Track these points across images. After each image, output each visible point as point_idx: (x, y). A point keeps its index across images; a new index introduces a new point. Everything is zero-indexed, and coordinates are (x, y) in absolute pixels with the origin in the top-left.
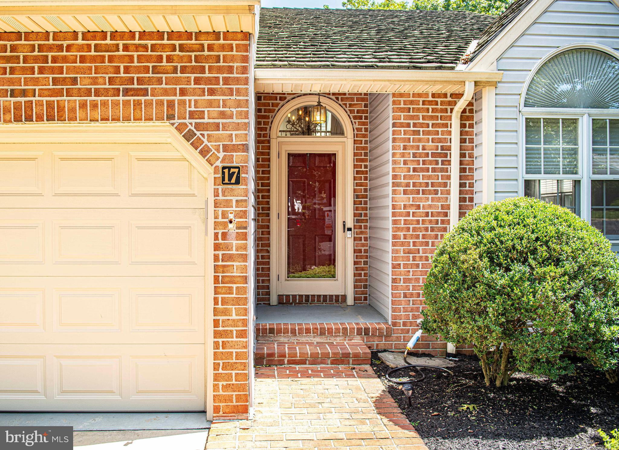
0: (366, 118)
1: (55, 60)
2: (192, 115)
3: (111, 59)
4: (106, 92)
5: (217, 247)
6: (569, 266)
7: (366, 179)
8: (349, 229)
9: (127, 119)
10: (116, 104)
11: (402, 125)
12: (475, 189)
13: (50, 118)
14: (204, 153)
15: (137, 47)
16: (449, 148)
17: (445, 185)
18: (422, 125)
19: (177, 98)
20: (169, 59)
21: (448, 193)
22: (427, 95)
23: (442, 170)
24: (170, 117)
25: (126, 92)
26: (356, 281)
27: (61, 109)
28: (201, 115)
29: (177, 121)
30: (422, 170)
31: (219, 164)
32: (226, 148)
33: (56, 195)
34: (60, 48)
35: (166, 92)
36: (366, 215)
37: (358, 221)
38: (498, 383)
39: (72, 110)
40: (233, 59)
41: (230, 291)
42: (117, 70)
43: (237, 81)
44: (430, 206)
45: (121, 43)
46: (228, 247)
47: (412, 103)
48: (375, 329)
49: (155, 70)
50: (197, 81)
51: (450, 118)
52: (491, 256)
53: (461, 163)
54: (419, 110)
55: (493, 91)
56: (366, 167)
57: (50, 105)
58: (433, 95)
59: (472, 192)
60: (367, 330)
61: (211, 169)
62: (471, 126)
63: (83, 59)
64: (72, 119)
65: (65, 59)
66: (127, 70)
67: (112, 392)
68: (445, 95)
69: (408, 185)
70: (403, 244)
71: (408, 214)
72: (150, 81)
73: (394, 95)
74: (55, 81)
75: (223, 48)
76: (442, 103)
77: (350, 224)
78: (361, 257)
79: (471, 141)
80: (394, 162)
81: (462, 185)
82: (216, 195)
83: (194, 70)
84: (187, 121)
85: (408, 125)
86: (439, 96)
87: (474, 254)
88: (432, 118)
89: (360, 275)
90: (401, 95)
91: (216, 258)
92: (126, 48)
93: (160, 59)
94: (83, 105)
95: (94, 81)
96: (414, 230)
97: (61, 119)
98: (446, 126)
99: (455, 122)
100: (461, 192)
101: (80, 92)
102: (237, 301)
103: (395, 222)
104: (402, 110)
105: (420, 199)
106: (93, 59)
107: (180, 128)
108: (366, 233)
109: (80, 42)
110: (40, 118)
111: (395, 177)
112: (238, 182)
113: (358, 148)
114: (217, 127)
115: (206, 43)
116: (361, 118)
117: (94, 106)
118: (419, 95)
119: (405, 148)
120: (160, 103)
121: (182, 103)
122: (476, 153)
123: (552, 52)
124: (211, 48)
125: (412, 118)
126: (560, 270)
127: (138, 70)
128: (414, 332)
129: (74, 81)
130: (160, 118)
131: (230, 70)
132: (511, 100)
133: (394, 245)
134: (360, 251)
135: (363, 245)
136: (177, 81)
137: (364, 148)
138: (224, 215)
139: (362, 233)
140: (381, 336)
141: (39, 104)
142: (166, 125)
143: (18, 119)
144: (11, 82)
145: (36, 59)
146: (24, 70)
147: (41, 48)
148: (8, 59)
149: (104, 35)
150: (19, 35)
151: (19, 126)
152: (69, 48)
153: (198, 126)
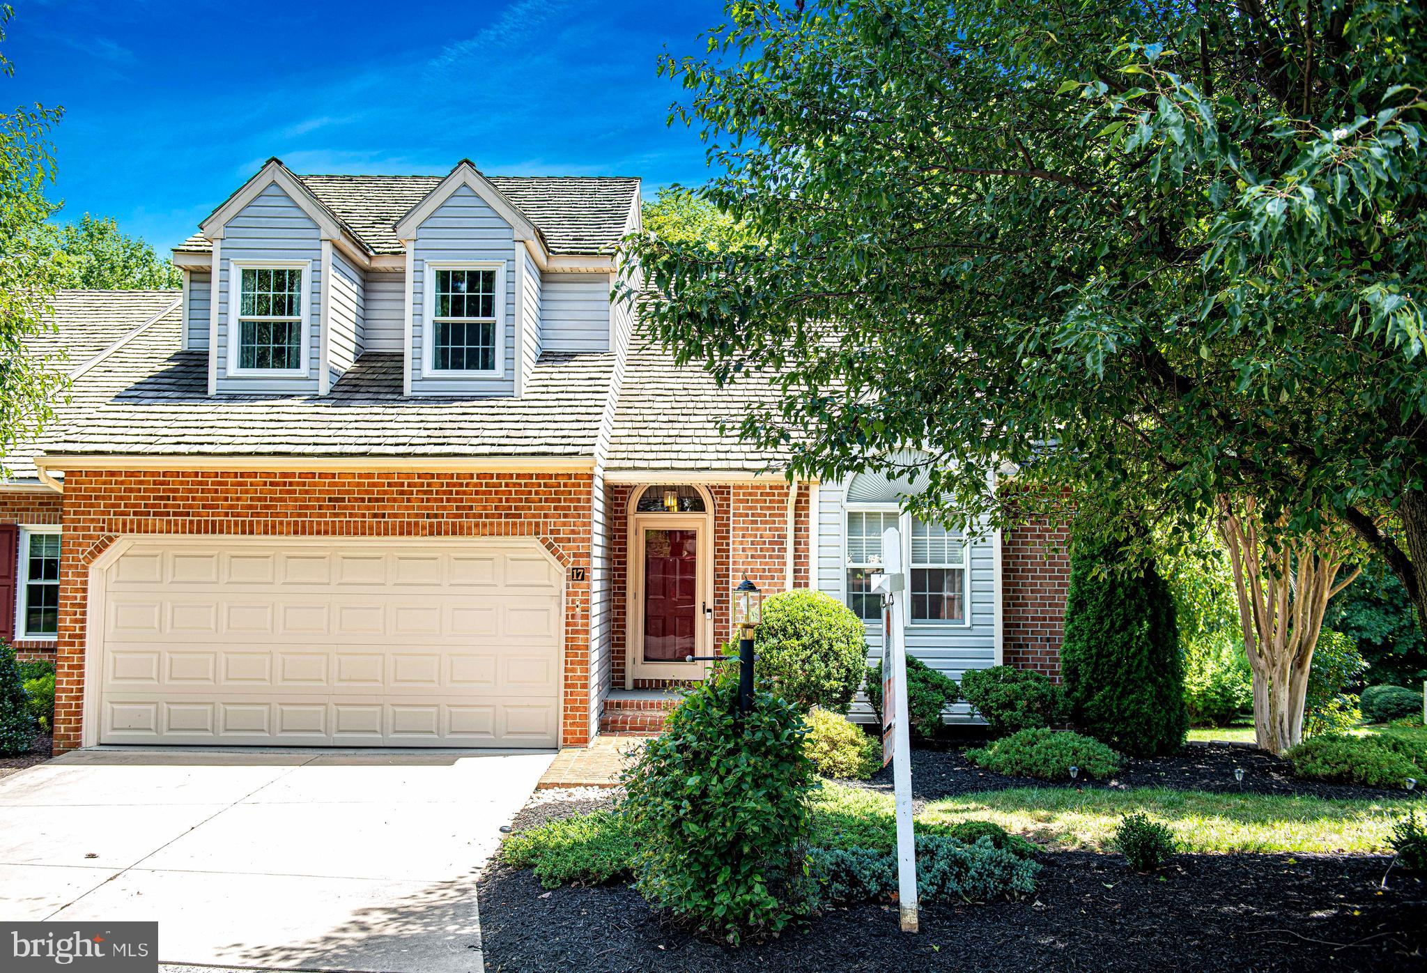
1: (457, 493)
2: (552, 532)
3: (497, 493)
4: (493, 516)
5: (568, 624)
7: (727, 556)
8: (709, 611)
9: (507, 534)
10: (499, 524)
11: (740, 515)
13: (454, 533)
14: (560, 558)
15: (515, 485)
16: (785, 537)
17: (781, 571)
18: (759, 515)
19: (541, 520)
20: (537, 493)
22: (764, 487)
23: (778, 557)
24: (537, 533)
25: (507, 516)
27: (461, 527)
28: (558, 532)
29: (541, 536)
30: (760, 557)
31: (570, 566)
32: (575, 555)
33: (451, 585)
34: (461, 485)
35: (534, 516)
36: (727, 595)
37: (719, 602)
39: (469, 528)
40: (581, 492)
42: (501, 500)
43: (583, 508)
45: (503, 482)
46: (575, 624)
47: (750, 494)
49: (527, 500)
50: (556, 508)
51: (786, 508)
53: (796, 551)
54: (757, 501)
55: (817, 488)
56: (727, 544)
57: (454, 524)
58: (771, 488)
59: (807, 578)
61: (564, 569)
62: (804, 516)
63: (477, 493)
64: (469, 534)
65: (465, 493)
66: (507, 500)
67: (488, 733)
68: (782, 487)
72: (523, 508)
73: (734, 488)
74: (458, 508)
75: (573, 485)
76: (779, 494)
77: (710, 605)
78: (722, 640)
79: (806, 530)
81: (796, 571)
82: (567, 587)
83: (553, 500)
84: (548, 536)
85: (747, 515)
86: (776, 487)
88: (769, 508)
90: (740, 487)
91: (567, 632)
92: (507, 485)
93: (530, 493)
94: (477, 525)
95: (485, 508)
97: (461, 534)
98: (783, 515)
99: (790, 513)
101: (475, 516)
104: (740, 501)
106: (484, 493)
107: (543, 541)
108: (726, 614)
109: (475, 480)
110: (447, 533)
112: (583, 579)
113: (719, 525)
114: (569, 540)
115: (562, 482)
117: (485, 525)
118: (758, 488)
119: (744, 536)
120: (530, 524)
121: (545, 524)
122: (809, 541)
124: (565, 485)
125: (751, 508)
127: (515, 500)
129: (471, 508)
130: (529, 534)
131: (579, 500)
132: (834, 496)
134: (721, 634)
135: (724, 627)
136: (542, 508)
137: (725, 525)
138: (573, 602)
139: (722, 614)
141: (447, 523)
142: (533, 538)
143: (431, 534)
144: (427, 508)
145: (445, 493)
146: (436, 500)
147: (448, 485)
148: (425, 492)
149: (491, 476)
150: (432, 476)
151: (432, 538)
152: (467, 485)
153: (556, 540)
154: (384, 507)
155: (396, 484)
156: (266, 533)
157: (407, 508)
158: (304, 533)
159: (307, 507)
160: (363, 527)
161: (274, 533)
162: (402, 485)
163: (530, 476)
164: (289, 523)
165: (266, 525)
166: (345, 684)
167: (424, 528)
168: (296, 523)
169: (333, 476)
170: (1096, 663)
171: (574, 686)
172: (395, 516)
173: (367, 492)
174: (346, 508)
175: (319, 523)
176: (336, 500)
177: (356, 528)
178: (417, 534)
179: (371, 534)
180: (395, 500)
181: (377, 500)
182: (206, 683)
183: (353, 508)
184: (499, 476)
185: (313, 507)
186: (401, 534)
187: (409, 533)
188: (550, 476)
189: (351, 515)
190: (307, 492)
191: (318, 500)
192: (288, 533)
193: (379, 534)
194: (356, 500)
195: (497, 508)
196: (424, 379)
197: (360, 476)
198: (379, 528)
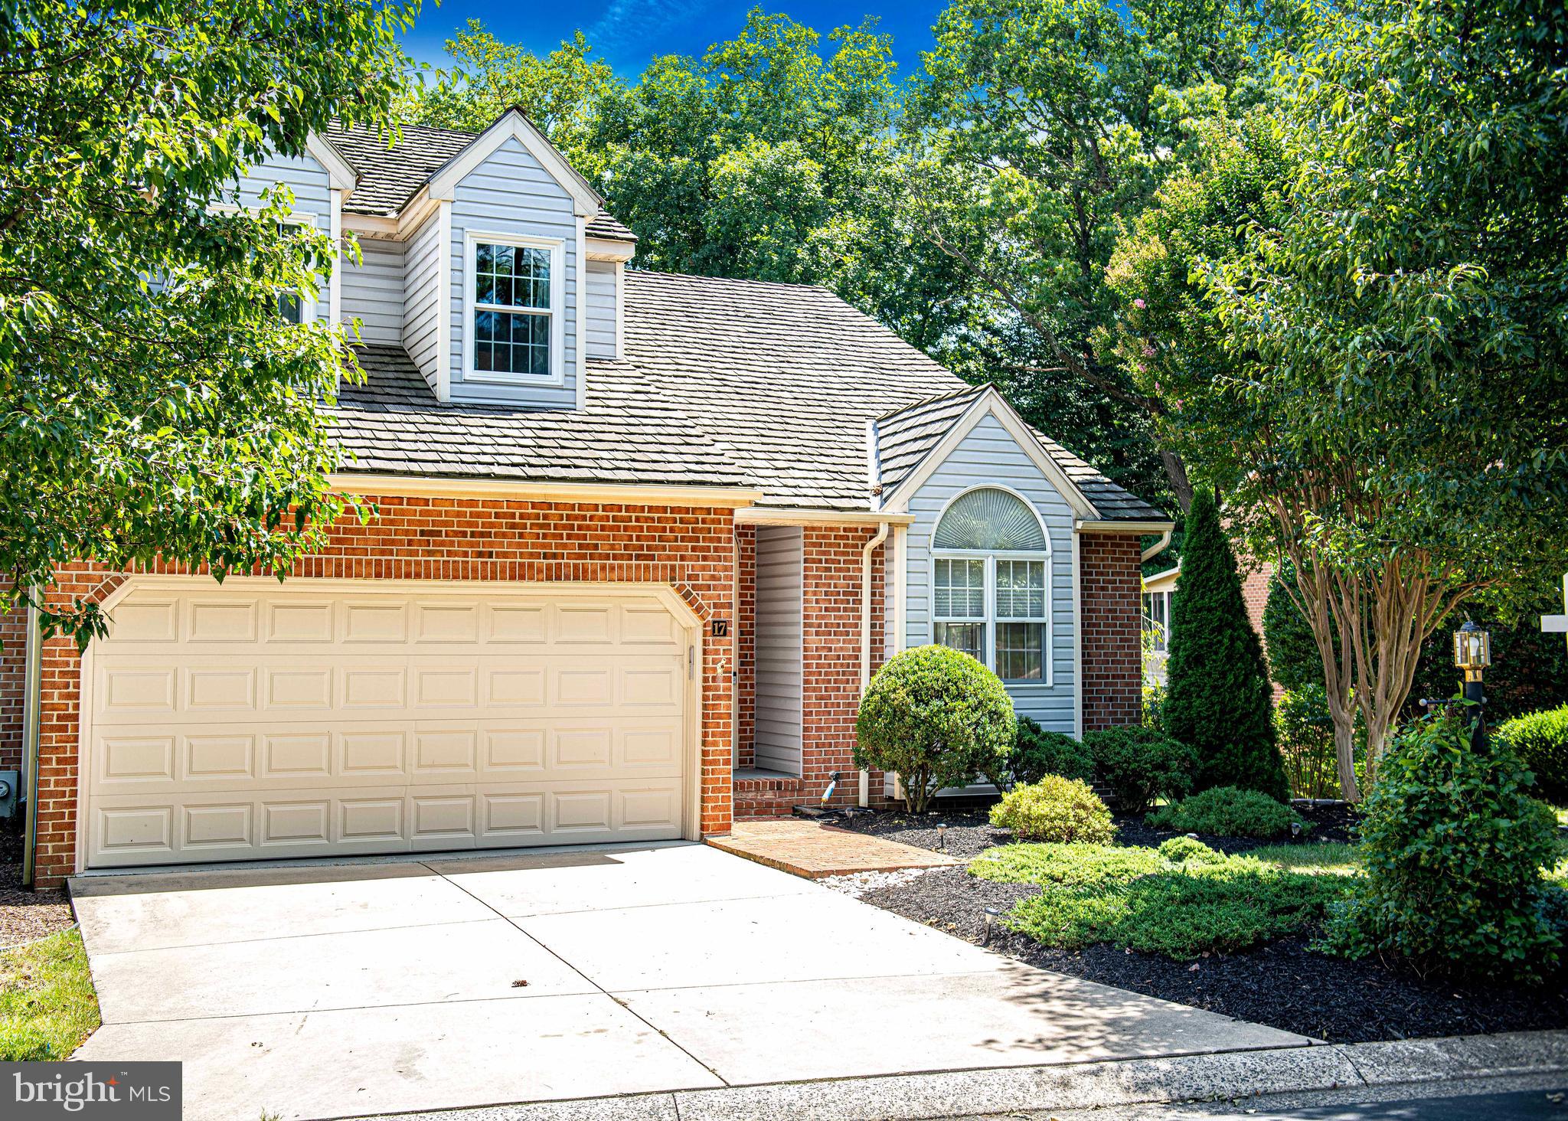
0: (753, 535)
1: (580, 528)
2: (690, 578)
3: (626, 529)
4: (622, 557)
5: (705, 689)
6: (972, 701)
7: (752, 611)
9: (638, 579)
10: (629, 567)
11: (814, 561)
12: (885, 630)
13: (576, 578)
14: (698, 610)
15: (647, 519)
16: (860, 586)
17: (856, 626)
18: (833, 561)
19: (678, 563)
20: (672, 530)
21: (859, 634)
22: (838, 529)
23: (853, 610)
24: (673, 579)
25: (638, 557)
26: (741, 739)
27: (585, 571)
28: (697, 577)
29: (678, 583)
30: (834, 610)
31: (710, 618)
32: (716, 606)
33: (558, 643)
34: (584, 518)
35: (669, 558)
36: (752, 656)
37: (742, 664)
38: (918, 809)
39: (594, 572)
40: (721, 531)
41: (718, 725)
42: (630, 538)
43: (724, 549)
44: (842, 649)
45: (634, 515)
46: (717, 689)
47: (824, 537)
48: (787, 783)
49: (661, 539)
50: (694, 549)
51: (861, 554)
52: (915, 693)
53: (872, 602)
54: (830, 545)
55: (905, 531)
56: (752, 596)
57: (576, 566)
58: (845, 530)
59: (882, 634)
60: (779, 784)
61: (701, 623)
62: (881, 563)
63: (603, 528)
64: (594, 579)
65: (588, 528)
66: (638, 538)
67: (602, 824)
68: (856, 530)
69: (820, 625)
70: (814, 690)
71: (820, 657)
72: (656, 548)
73: (806, 528)
74: (581, 546)
75: (713, 521)
76: (854, 538)
78: (747, 708)
79: (882, 579)
80: (806, 601)
81: (873, 626)
82: (705, 642)
83: (691, 539)
84: (686, 582)
85: (820, 561)
86: (850, 530)
87: (902, 693)
88: (843, 554)
89: (745, 731)
90: (813, 529)
91: (705, 699)
92: (638, 520)
93: (664, 529)
94: (603, 568)
95: (612, 547)
96: (826, 674)
97: (585, 578)
98: (856, 562)
99: (866, 559)
100: (872, 633)
101: (601, 557)
102: (723, 734)
103: (806, 666)
104: (814, 545)
105: (832, 641)
106: (611, 528)
107: (679, 589)
108: (751, 678)
109: (600, 513)
110: (567, 578)
111: (806, 617)
112: (725, 634)
113: (743, 573)
114: (708, 588)
115: (700, 517)
116: (746, 535)
117: (612, 568)
118: (831, 529)
119: (817, 586)
120: (664, 567)
121: (682, 567)
122: (886, 591)
123: (963, 491)
124: (704, 521)
125: (824, 553)
126: (965, 704)
127: (647, 538)
128: (827, 786)
129: (596, 547)
130: (664, 580)
131: (719, 540)
132: (922, 541)
133: (805, 690)
134: (745, 701)
135: (749, 694)
136: (678, 549)
137: (751, 573)
138: (714, 662)
139: (747, 678)
140: (793, 790)
141: (567, 565)
142: (666, 585)
143: (549, 578)
144: (544, 546)
145: (564, 527)
146: (554, 536)
147: (569, 517)
148: (541, 526)
149: (619, 508)
150: (549, 506)
151: (548, 584)
152: (592, 518)
153: (694, 587)
154: (491, 545)
155: (505, 515)
156: (339, 575)
157: (519, 545)
158: (388, 575)
159: (393, 542)
160: (465, 569)
161: (349, 575)
162: (513, 516)
163: (664, 509)
164: (369, 563)
165: (339, 565)
166: (427, 771)
167: (540, 571)
168: (379, 563)
169: (426, 502)
171: (715, 762)
172: (505, 555)
173: (470, 524)
174: (443, 543)
175: (408, 563)
176: (431, 533)
177: (456, 570)
178: (531, 578)
179: (475, 578)
180: (504, 535)
181: (482, 535)
182: (242, 776)
183: (452, 544)
184: (628, 508)
185: (401, 542)
186: (512, 578)
187: (522, 577)
188: (687, 510)
189: (449, 554)
190: (392, 522)
191: (407, 532)
192: (368, 576)
193: (484, 578)
194: (456, 534)
195: (626, 547)
196: (466, 382)
197: (461, 503)
198: (484, 570)
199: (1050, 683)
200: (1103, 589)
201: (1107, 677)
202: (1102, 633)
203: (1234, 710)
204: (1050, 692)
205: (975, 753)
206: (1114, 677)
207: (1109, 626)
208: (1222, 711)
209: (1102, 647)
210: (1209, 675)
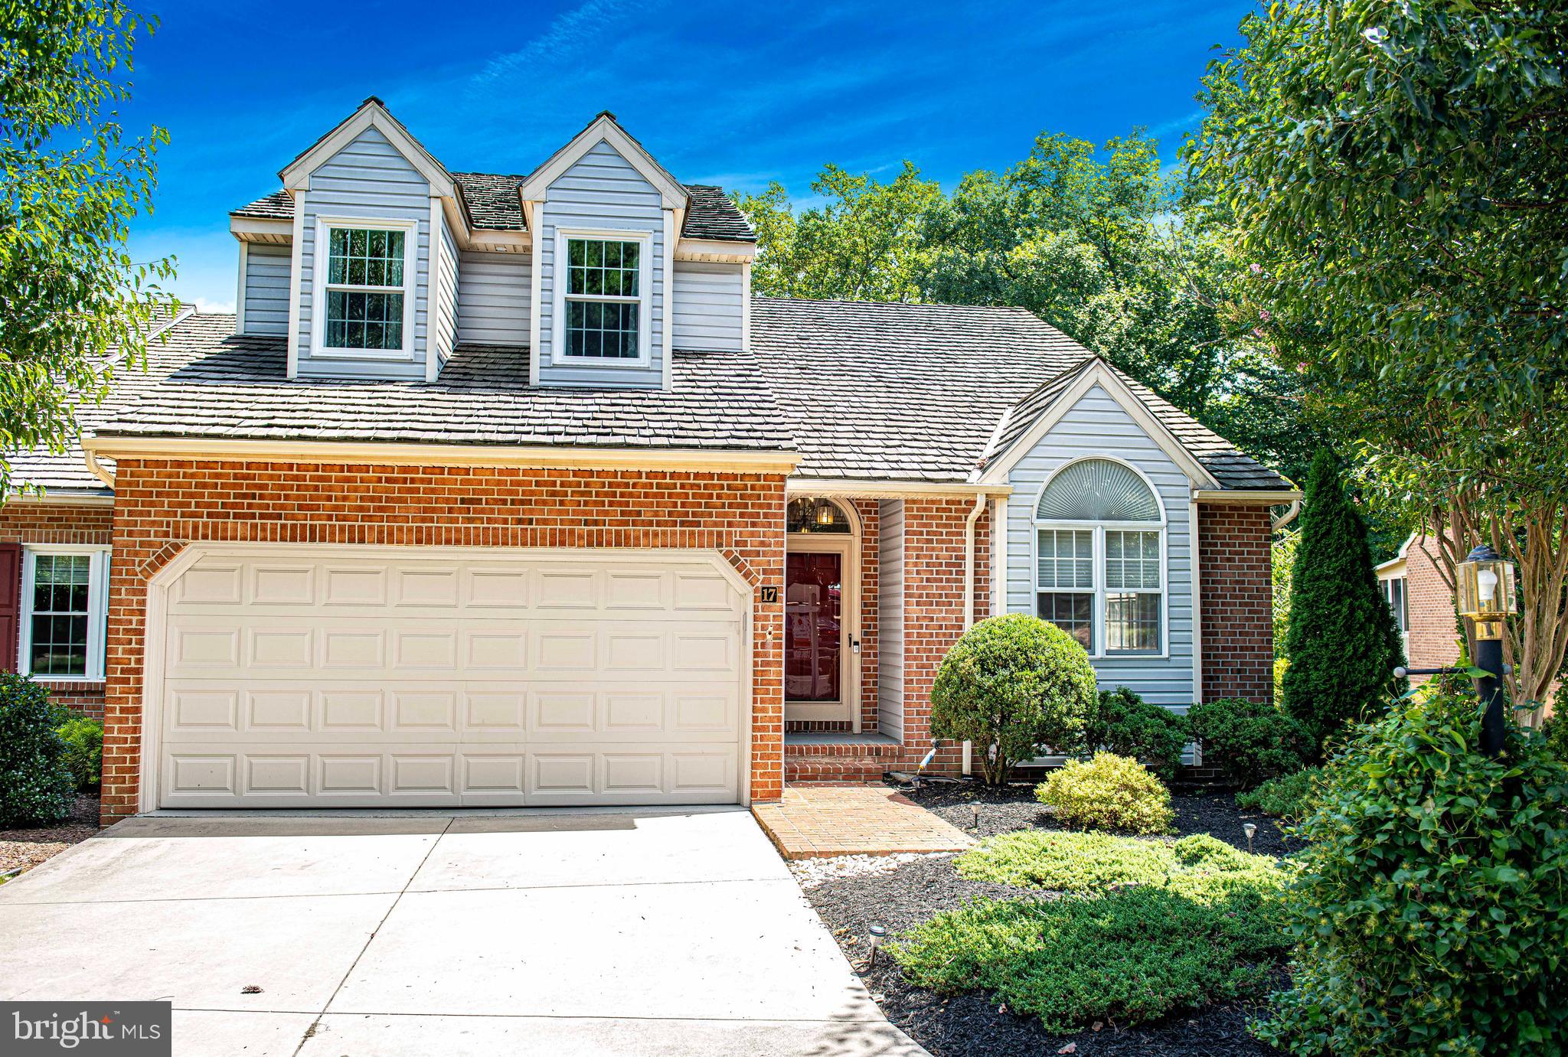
0: (876, 512)
1: (622, 495)
2: (737, 544)
3: (670, 496)
4: (666, 524)
5: (756, 655)
6: (1041, 671)
7: (875, 584)
8: (856, 643)
9: (683, 546)
10: (674, 533)
11: (915, 533)
12: (991, 601)
13: (618, 544)
14: (746, 575)
15: (692, 486)
16: (963, 558)
17: (959, 596)
18: (935, 533)
19: (725, 529)
20: (719, 497)
21: (963, 604)
22: (940, 501)
23: (956, 581)
24: (720, 545)
25: (683, 524)
26: (864, 705)
27: (627, 537)
28: (745, 543)
29: (725, 549)
30: (936, 580)
31: (759, 584)
32: (765, 572)
33: (608, 608)
34: (627, 485)
35: (715, 524)
36: (875, 626)
37: (866, 634)
39: (637, 538)
40: (771, 497)
41: (767, 692)
42: (675, 505)
43: (775, 515)
44: (944, 619)
45: (678, 482)
46: (766, 655)
47: (925, 510)
48: (886, 749)
49: (707, 505)
50: (742, 515)
51: (964, 526)
52: (982, 662)
53: (976, 573)
54: (932, 517)
55: (1005, 502)
56: (875, 570)
57: (618, 533)
58: (947, 502)
59: (987, 604)
60: (878, 750)
61: (751, 589)
62: (987, 535)
63: (646, 495)
64: (637, 545)
65: (631, 495)
66: (683, 505)
67: (653, 787)
68: (959, 502)
69: (921, 596)
70: (915, 658)
71: (921, 626)
72: (702, 515)
73: (907, 501)
74: (623, 513)
75: (763, 488)
76: (957, 511)
77: (857, 637)
78: (870, 676)
79: (987, 550)
80: (907, 572)
81: (976, 597)
82: (756, 609)
83: (739, 506)
84: (733, 549)
85: (921, 533)
86: (953, 502)
87: (970, 661)
88: (946, 526)
89: (868, 697)
90: (914, 502)
91: (755, 664)
92: (683, 486)
93: (711, 496)
94: (646, 534)
95: (656, 514)
96: (928, 643)
97: (627, 545)
98: (960, 534)
99: (970, 531)
100: (975, 604)
101: (644, 523)
102: (773, 701)
103: (907, 635)
104: (915, 517)
105: (934, 611)
106: (655, 495)
107: (727, 555)
108: (875, 648)
109: (644, 480)
110: (609, 544)
111: (907, 587)
112: (775, 600)
113: (866, 548)
114: (758, 554)
115: (749, 484)
116: (870, 512)
117: (656, 534)
118: (933, 502)
119: (918, 557)
120: (711, 533)
121: (729, 533)
122: (991, 563)
123: (1066, 463)
124: (753, 488)
125: (925, 525)
126: (1034, 674)
127: (693, 505)
128: (928, 751)
129: (639, 513)
130: (710, 546)
131: (769, 506)
132: (1023, 512)
133: (906, 659)
134: (869, 669)
135: (873, 662)
136: (725, 515)
137: (874, 548)
138: (764, 628)
139: (870, 648)
140: (893, 757)
141: (609, 532)
142: (715, 551)
143: (590, 544)
144: (585, 513)
145: (606, 494)
146: (595, 503)
147: (611, 485)
148: (582, 494)
149: (664, 475)
150: (591, 473)
151: (590, 550)
152: (634, 486)
153: (742, 553)
154: (531, 511)
155: (545, 484)
156: (380, 541)
157: (560, 512)
158: (429, 542)
159: (434, 510)
160: (505, 535)
161: (391, 542)
162: (554, 484)
163: (711, 476)
164: (410, 530)
165: (381, 532)
166: (477, 730)
167: (581, 537)
168: (419, 529)
169: (467, 471)
170: (1338, 695)
171: (764, 729)
172: (545, 522)
173: (510, 492)
174: (483, 511)
175: (448, 530)
176: (471, 501)
177: (495, 536)
178: (572, 545)
179: (515, 544)
180: (545, 503)
181: (522, 502)
182: (298, 729)
183: (492, 511)
184: (673, 475)
185: (442, 510)
186: (553, 544)
187: (562, 544)
188: (735, 477)
189: (489, 520)
190: (433, 491)
191: (447, 501)
192: (409, 542)
193: (524, 544)
194: (496, 502)
195: (670, 514)
196: (555, 367)
197: (501, 472)
198: (524, 536)
199: (1165, 654)
200: (1229, 560)
201: (1235, 649)
202: (1229, 604)
203: (1354, 684)
204: (1166, 664)
205: (1042, 725)
206: (1242, 649)
207: (1236, 597)
208: (1341, 685)
209: (1229, 619)
210: (1327, 646)
